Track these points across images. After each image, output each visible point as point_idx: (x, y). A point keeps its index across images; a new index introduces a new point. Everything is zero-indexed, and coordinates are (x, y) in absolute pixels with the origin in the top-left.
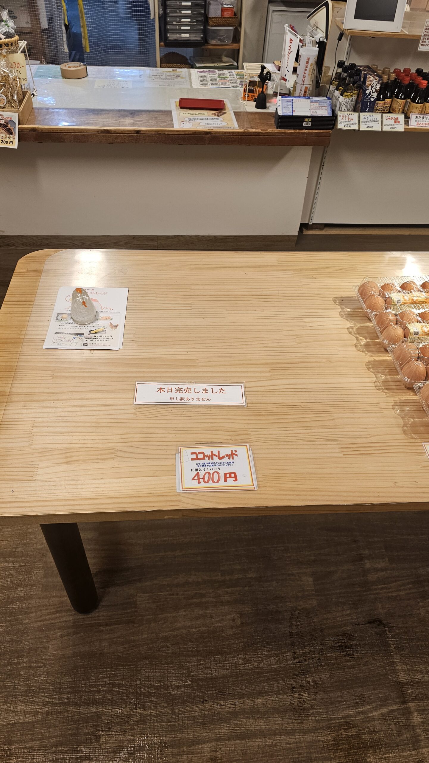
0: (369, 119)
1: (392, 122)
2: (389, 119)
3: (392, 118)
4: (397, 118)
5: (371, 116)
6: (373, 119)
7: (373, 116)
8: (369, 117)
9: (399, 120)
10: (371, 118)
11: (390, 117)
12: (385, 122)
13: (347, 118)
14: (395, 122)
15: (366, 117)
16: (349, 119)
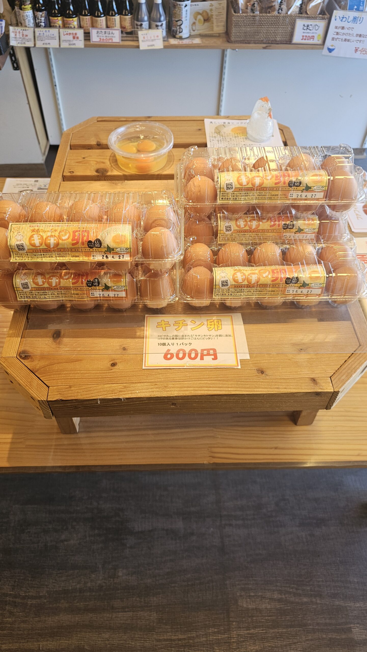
0: (45, 35)
1: (71, 37)
2: (67, 34)
3: (70, 34)
4: (76, 34)
5: (47, 31)
6: (50, 35)
7: (49, 31)
8: (45, 33)
9: (78, 35)
10: (48, 33)
11: (68, 33)
12: (63, 38)
13: (21, 34)
14: (74, 38)
15: (42, 33)
16: (23, 35)
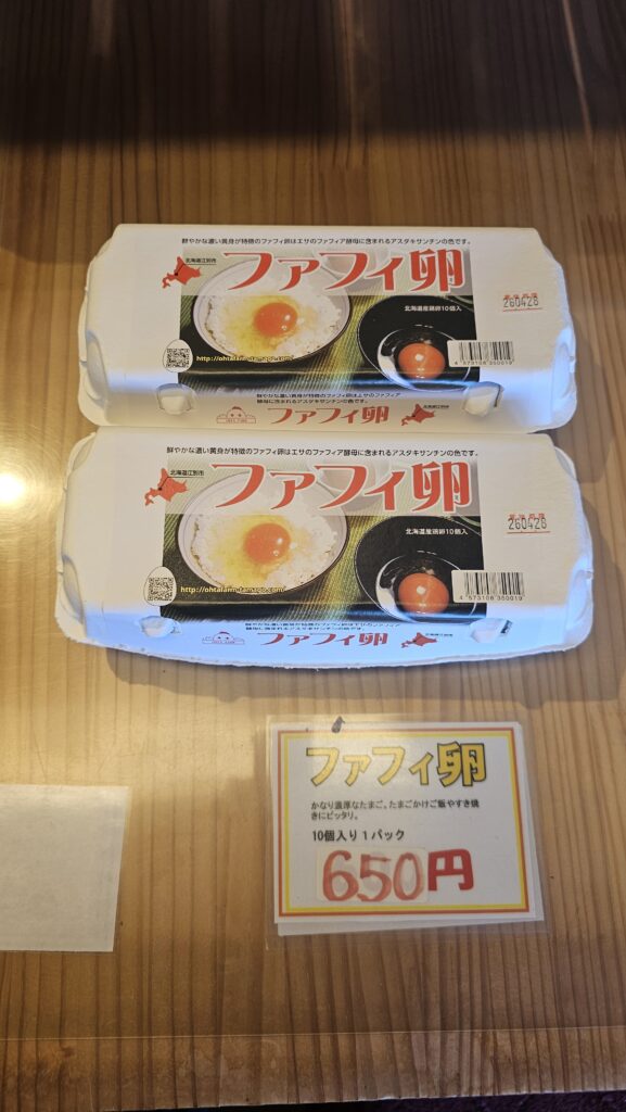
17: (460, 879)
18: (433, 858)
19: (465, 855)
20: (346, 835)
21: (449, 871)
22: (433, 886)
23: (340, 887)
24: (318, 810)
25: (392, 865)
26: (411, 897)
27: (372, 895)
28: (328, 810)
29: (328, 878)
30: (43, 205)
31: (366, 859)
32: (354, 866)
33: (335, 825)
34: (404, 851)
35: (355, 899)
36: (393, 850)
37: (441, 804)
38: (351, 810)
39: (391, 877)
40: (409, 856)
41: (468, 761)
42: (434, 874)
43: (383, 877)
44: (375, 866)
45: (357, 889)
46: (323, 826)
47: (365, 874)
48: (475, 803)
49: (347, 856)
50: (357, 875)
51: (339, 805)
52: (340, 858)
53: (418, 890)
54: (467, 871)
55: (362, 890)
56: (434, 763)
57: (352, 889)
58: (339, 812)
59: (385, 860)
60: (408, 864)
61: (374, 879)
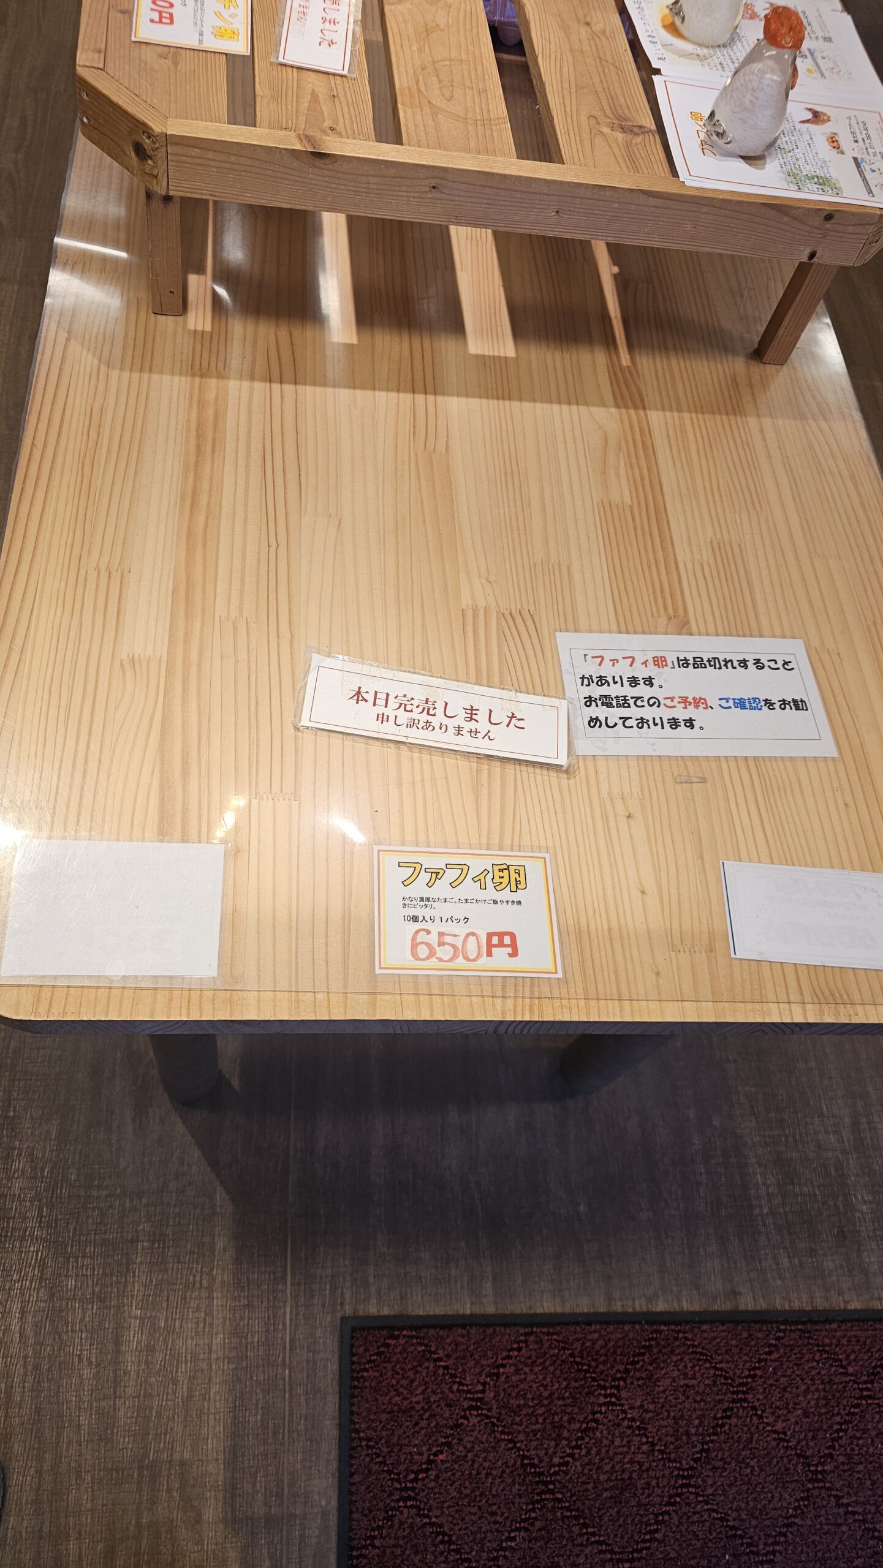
17: (509, 950)
18: (490, 936)
19: (512, 936)
20: (427, 918)
21: (501, 944)
22: (489, 954)
23: (423, 951)
24: (407, 902)
25: (461, 939)
26: (474, 960)
27: (446, 958)
28: (414, 902)
29: (414, 946)
30: (213, 451)
31: (441, 934)
32: (433, 939)
33: (419, 912)
34: (469, 931)
35: (434, 959)
36: (461, 930)
37: (495, 902)
38: (430, 903)
39: (460, 947)
40: (473, 934)
41: (514, 876)
42: (490, 946)
43: (453, 946)
44: (447, 939)
45: (435, 953)
46: (412, 912)
47: (441, 944)
48: (519, 903)
49: (428, 932)
50: (435, 945)
51: (422, 899)
52: (423, 933)
53: (479, 956)
54: (514, 945)
55: (438, 955)
56: (490, 876)
57: (432, 953)
58: (423, 904)
59: (455, 936)
60: (472, 939)
61: (447, 947)
